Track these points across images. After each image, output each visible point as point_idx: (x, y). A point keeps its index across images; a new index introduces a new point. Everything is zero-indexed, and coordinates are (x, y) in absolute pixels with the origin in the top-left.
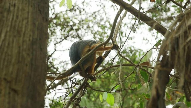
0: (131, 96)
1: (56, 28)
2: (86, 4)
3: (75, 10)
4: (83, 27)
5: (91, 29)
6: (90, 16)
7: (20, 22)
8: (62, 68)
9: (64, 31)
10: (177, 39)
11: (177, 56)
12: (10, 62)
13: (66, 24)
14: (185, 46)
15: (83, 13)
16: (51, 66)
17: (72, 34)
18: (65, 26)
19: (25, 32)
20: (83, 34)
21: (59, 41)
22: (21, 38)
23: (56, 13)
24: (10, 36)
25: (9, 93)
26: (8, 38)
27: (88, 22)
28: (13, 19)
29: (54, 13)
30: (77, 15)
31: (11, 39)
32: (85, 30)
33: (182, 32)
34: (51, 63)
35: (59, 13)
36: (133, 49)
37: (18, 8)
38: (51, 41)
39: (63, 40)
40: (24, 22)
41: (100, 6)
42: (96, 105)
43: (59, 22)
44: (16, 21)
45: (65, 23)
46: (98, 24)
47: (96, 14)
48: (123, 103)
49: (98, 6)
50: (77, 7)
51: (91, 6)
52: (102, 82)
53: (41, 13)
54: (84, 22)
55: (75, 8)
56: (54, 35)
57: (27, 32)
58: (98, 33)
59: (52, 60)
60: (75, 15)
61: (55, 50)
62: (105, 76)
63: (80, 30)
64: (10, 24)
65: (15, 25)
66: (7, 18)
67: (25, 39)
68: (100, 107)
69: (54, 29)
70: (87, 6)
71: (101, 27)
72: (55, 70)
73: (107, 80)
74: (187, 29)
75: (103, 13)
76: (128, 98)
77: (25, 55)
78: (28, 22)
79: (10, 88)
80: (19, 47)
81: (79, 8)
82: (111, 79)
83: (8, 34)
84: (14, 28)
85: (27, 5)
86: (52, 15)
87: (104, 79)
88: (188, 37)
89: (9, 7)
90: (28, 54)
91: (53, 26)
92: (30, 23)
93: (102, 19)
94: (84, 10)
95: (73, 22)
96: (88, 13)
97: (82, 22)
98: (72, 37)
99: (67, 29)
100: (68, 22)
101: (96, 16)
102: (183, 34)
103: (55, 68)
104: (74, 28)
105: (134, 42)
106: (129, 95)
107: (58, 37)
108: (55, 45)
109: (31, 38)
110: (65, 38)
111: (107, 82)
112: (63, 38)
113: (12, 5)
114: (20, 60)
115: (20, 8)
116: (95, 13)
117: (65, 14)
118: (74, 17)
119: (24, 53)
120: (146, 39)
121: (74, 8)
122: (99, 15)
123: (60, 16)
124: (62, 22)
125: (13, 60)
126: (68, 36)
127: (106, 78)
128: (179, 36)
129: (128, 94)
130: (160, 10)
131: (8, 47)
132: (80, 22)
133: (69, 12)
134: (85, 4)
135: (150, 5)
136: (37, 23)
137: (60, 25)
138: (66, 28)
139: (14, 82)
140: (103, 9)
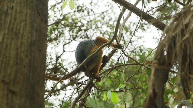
0: (142, 95)
1: (64, 29)
2: (94, 4)
3: (83, 11)
4: (91, 28)
5: (100, 29)
6: (98, 17)
7: (18, 24)
8: (72, 69)
9: (73, 32)
10: (174, 38)
11: (173, 55)
12: (8, 64)
13: (74, 25)
14: (181, 44)
15: (91, 13)
16: (60, 67)
17: (81, 34)
18: (74, 27)
19: (23, 34)
20: (91, 34)
21: (67, 41)
22: (19, 40)
23: (64, 14)
24: (8, 39)
25: (8, 95)
26: (5, 40)
27: (97, 23)
28: (11, 21)
29: (62, 14)
30: (85, 16)
31: (9, 42)
32: (94, 30)
33: (179, 30)
34: (60, 64)
35: (67, 14)
36: (142, 48)
37: (16, 10)
38: (60, 42)
39: (72, 41)
40: (22, 24)
41: (108, 6)
42: (107, 105)
43: (68, 23)
44: (14, 24)
45: (73, 23)
46: (107, 24)
47: (105, 14)
48: (134, 102)
49: (106, 6)
50: (85, 7)
51: (99, 6)
52: (112, 81)
53: (39, 15)
54: (92, 22)
55: (83, 9)
56: (62, 36)
57: (25, 34)
58: (106, 33)
59: (61, 61)
60: (83, 15)
61: (64, 51)
62: (115, 76)
63: (88, 31)
64: (7, 26)
65: (13, 28)
66: (5, 20)
67: (23, 40)
68: (110, 107)
69: (63, 31)
70: (95, 7)
71: (110, 27)
72: (64, 71)
73: (117, 80)
74: (184, 28)
75: (111, 13)
76: (139, 98)
77: (24, 57)
78: (26, 24)
79: (8, 89)
80: (17, 49)
81: (87, 9)
82: (121, 78)
83: (6, 36)
84: (12, 30)
85: (25, 7)
86: (60, 16)
87: (113, 78)
88: (185, 35)
89: (7, 10)
90: (26, 56)
91: (61, 28)
92: (28, 25)
93: (110, 18)
94: (92, 10)
95: (82, 23)
96: (96, 14)
97: (90, 23)
98: (81, 38)
99: (76, 30)
100: (76, 23)
101: (104, 16)
102: (180, 32)
103: (64, 69)
104: (82, 28)
105: (144, 42)
106: (140, 94)
107: (66, 38)
108: (64, 46)
109: (29, 40)
110: (74, 39)
111: (117, 82)
112: (72, 39)
113: (10, 8)
114: (18, 61)
115: (18, 10)
116: (103, 13)
117: (73, 15)
118: (82, 18)
119: (22, 55)
120: (155, 38)
121: (81, 9)
122: (107, 15)
123: (68, 17)
124: (70, 23)
125: (11, 62)
126: (77, 36)
127: (117, 77)
128: (176, 35)
129: (138, 93)
130: (169, 9)
131: (6, 49)
132: (88, 22)
133: (77, 12)
134: (92, 4)
135: (159, 4)
136: (35, 25)
137: (68, 26)
138: (74, 29)
139: (12, 84)
140: (111, 10)
